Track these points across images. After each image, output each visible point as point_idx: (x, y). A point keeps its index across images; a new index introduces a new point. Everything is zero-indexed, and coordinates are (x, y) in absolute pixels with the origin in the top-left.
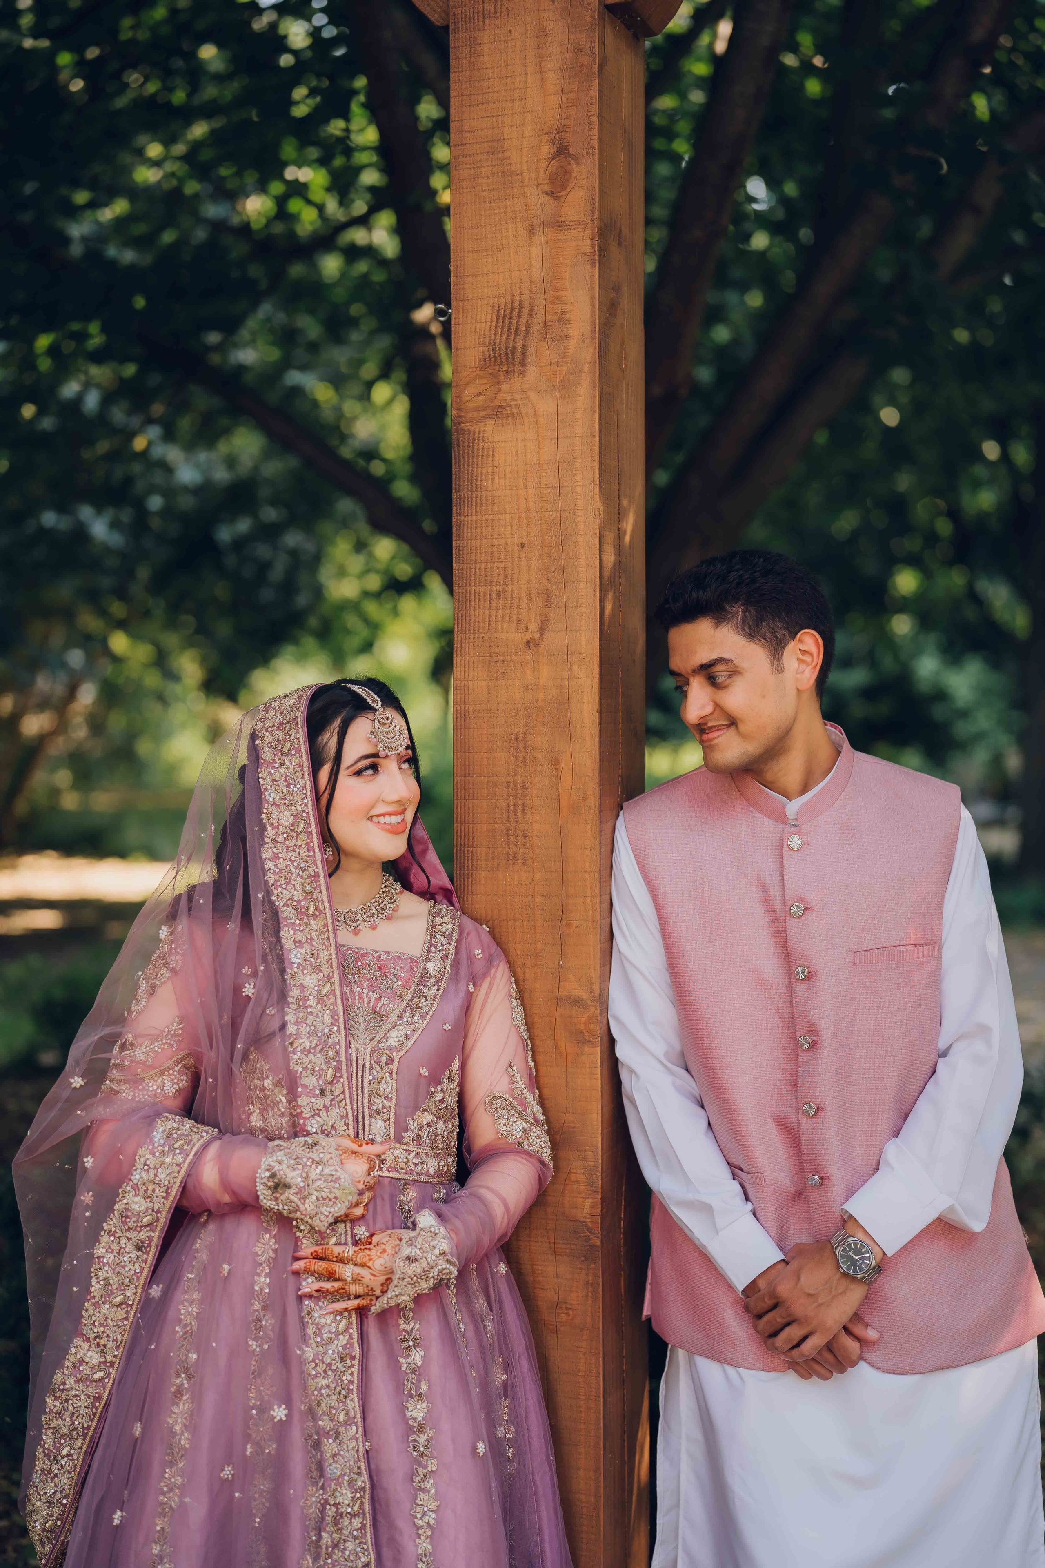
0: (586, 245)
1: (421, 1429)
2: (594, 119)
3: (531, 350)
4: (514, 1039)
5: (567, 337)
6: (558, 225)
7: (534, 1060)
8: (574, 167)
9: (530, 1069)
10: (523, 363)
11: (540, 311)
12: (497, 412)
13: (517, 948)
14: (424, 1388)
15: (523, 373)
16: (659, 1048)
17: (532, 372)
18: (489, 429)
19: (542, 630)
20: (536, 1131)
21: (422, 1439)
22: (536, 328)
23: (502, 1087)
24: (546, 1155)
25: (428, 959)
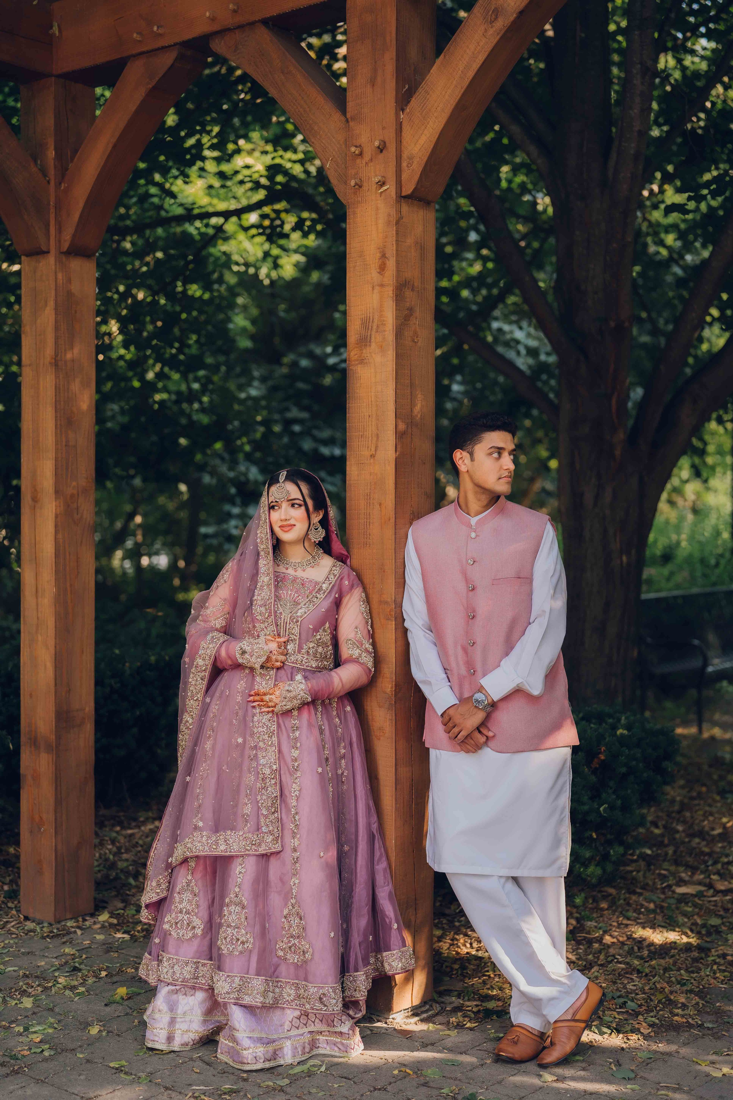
0: (391, 293)
1: (296, 760)
2: (394, 243)
3: (373, 336)
4: (360, 617)
5: (385, 331)
6: (382, 285)
7: (372, 626)
8: (387, 262)
9: (369, 631)
10: (370, 342)
11: (376, 321)
12: (362, 361)
13: (367, 580)
14: (298, 745)
15: (370, 346)
16: (420, 623)
17: (373, 345)
18: (359, 369)
19: (376, 450)
20: (364, 655)
21: (296, 764)
22: (375, 327)
23: (352, 636)
24: (370, 665)
25: (324, 583)
